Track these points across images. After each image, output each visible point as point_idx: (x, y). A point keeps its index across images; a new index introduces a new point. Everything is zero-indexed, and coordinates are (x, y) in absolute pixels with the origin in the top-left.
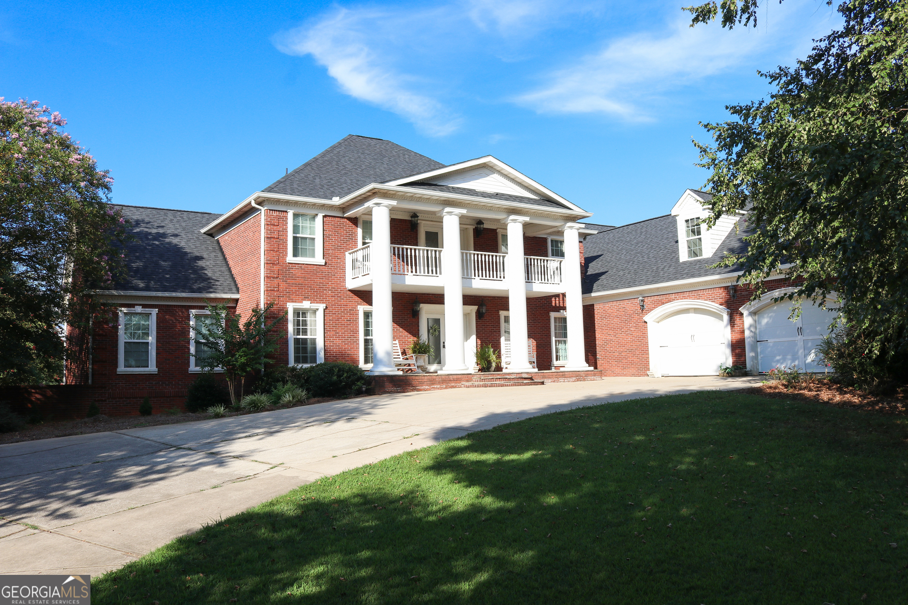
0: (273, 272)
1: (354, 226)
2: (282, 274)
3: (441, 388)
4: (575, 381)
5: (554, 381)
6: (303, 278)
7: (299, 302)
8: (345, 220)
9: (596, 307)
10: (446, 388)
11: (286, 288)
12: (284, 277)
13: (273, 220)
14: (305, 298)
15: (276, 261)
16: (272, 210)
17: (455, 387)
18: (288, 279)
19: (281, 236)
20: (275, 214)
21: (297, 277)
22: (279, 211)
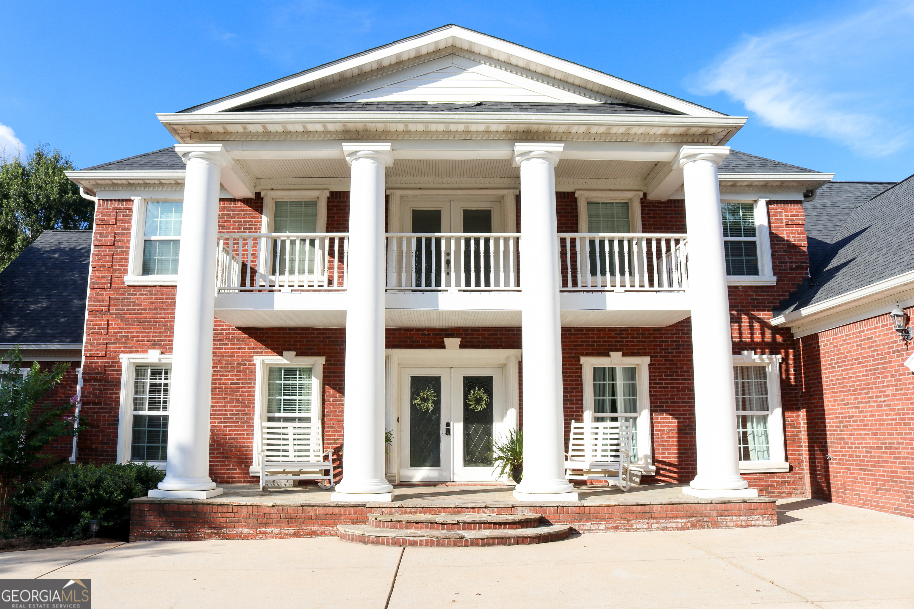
0: (99, 302)
1: (255, 212)
2: (115, 306)
3: (283, 536)
4: (684, 528)
5: (616, 528)
6: (154, 310)
7: (142, 352)
8: (240, 204)
9: (823, 339)
10: (296, 535)
11: (121, 329)
12: (119, 310)
13: (107, 216)
14: (153, 344)
15: (106, 284)
16: (107, 200)
17: (322, 534)
18: (126, 313)
19: (120, 240)
20: (111, 206)
21: (143, 309)
22: (119, 200)
